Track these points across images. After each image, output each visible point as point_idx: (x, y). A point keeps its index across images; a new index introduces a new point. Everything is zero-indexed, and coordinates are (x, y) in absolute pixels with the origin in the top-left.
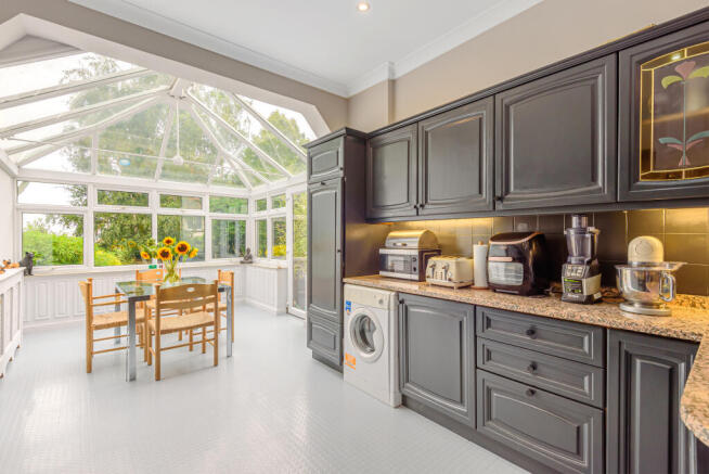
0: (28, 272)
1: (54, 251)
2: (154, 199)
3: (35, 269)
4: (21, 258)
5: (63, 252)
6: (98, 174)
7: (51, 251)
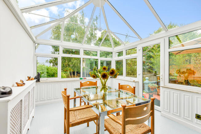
0: (38, 80)
1: (47, 72)
2: (82, 52)
3: (41, 79)
4: (36, 75)
5: (50, 72)
6: (63, 42)
7: (46, 72)
